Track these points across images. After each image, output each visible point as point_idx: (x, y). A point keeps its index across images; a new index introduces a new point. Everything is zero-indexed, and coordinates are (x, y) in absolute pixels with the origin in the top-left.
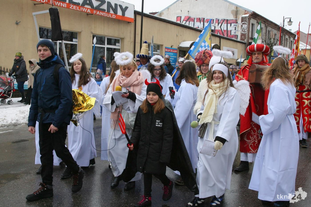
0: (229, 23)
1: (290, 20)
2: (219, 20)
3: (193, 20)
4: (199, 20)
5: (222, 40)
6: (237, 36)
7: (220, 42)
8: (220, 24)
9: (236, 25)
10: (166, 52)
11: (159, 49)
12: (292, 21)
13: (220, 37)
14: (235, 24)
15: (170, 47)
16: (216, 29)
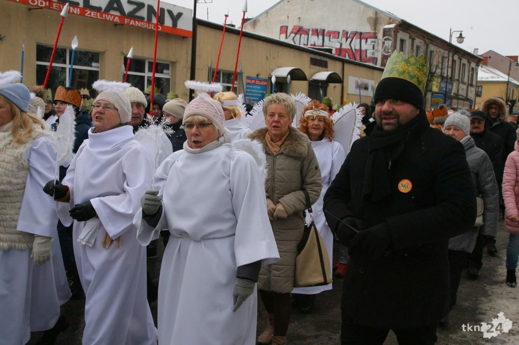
0: (364, 38)
1: (461, 34)
2: (347, 33)
3: (307, 33)
4: (316, 32)
5: (346, 66)
6: (377, 59)
7: (343, 69)
8: (349, 40)
9: (375, 42)
10: (248, 84)
11: (236, 80)
12: (463, 36)
13: (344, 62)
14: (373, 40)
15: (255, 76)
16: (343, 47)
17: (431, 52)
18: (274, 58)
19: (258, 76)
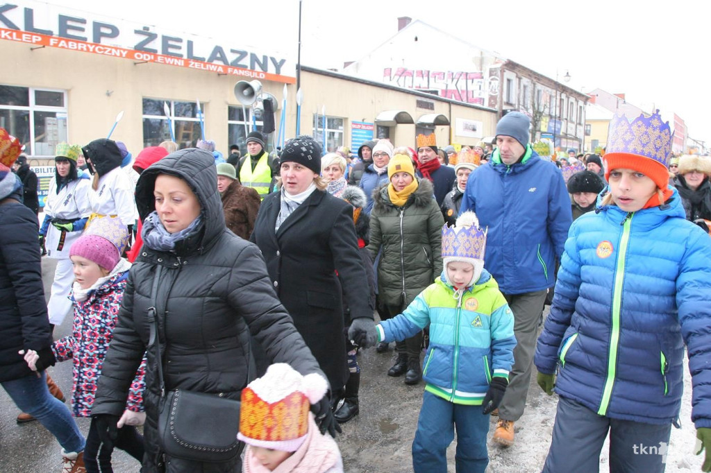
0: (470, 79)
1: (568, 73)
2: (453, 74)
3: (411, 74)
4: (421, 74)
5: (453, 107)
6: (484, 99)
7: (450, 111)
8: (455, 81)
9: (481, 82)
10: (353, 129)
11: (341, 125)
13: (449, 103)
14: (480, 80)
15: (361, 121)
16: (449, 88)
17: (539, 91)
18: (379, 102)
19: (363, 120)
